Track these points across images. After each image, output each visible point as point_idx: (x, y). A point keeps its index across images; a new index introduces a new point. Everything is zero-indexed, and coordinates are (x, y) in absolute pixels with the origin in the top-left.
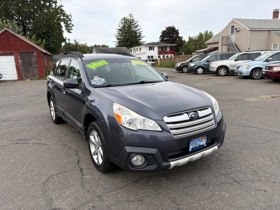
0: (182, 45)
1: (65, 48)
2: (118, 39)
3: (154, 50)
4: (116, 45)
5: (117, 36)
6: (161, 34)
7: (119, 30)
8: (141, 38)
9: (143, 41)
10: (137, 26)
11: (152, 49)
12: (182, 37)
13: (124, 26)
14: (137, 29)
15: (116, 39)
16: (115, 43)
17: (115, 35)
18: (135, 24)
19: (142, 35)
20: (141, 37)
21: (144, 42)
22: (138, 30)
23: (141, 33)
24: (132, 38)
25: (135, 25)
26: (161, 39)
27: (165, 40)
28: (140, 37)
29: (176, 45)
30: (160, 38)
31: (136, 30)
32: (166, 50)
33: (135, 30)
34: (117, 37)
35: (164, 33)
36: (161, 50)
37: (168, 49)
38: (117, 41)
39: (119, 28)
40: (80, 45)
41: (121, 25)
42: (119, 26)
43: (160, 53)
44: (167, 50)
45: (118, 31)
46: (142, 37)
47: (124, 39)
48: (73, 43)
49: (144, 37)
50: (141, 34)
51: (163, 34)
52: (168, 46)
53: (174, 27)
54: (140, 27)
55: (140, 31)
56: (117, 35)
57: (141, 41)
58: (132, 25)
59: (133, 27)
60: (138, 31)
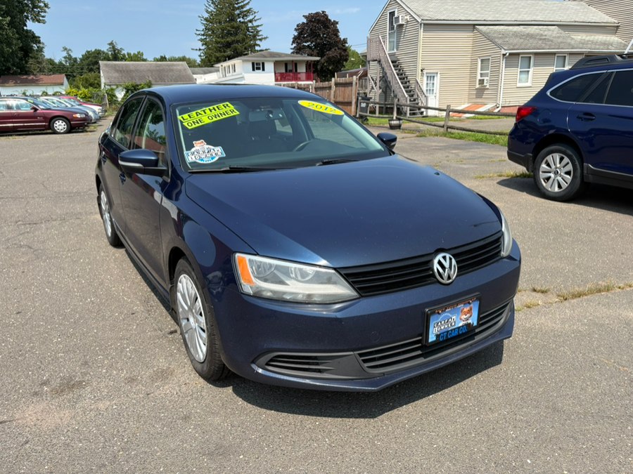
0: (346, 60)
1: (87, 62)
2: (206, 44)
3: (263, 70)
4: (200, 56)
5: (202, 35)
6: (296, 34)
7: (206, 19)
8: (258, 42)
9: (264, 49)
10: (249, 11)
11: (258, 69)
12: (345, 41)
13: (220, 12)
14: (249, 19)
15: (201, 43)
16: (199, 53)
17: (198, 33)
18: (242, 7)
19: (260, 33)
20: (258, 38)
21: (266, 50)
22: (251, 21)
23: (259, 29)
24: (238, 42)
25: (244, 9)
26: (294, 45)
27: (304, 46)
28: (256, 40)
29: (318, 58)
30: (293, 42)
31: (246, 21)
32: (296, 70)
33: (241, 20)
34: (203, 37)
35: (301, 29)
36: (283, 71)
37: (302, 69)
38: (203, 47)
39: (206, 15)
40: (124, 55)
41: (212, 8)
42: (207, 11)
43: (280, 77)
44: (298, 71)
45: (205, 22)
46: (261, 40)
47: (217, 42)
48: (105, 51)
49: (265, 38)
50: (258, 32)
51: (300, 34)
52: (301, 62)
53: (326, 15)
54: (256, 14)
55: (255, 24)
56: (203, 33)
57: (257, 48)
58: (238, 8)
59: (239, 15)
60: (250, 25)
